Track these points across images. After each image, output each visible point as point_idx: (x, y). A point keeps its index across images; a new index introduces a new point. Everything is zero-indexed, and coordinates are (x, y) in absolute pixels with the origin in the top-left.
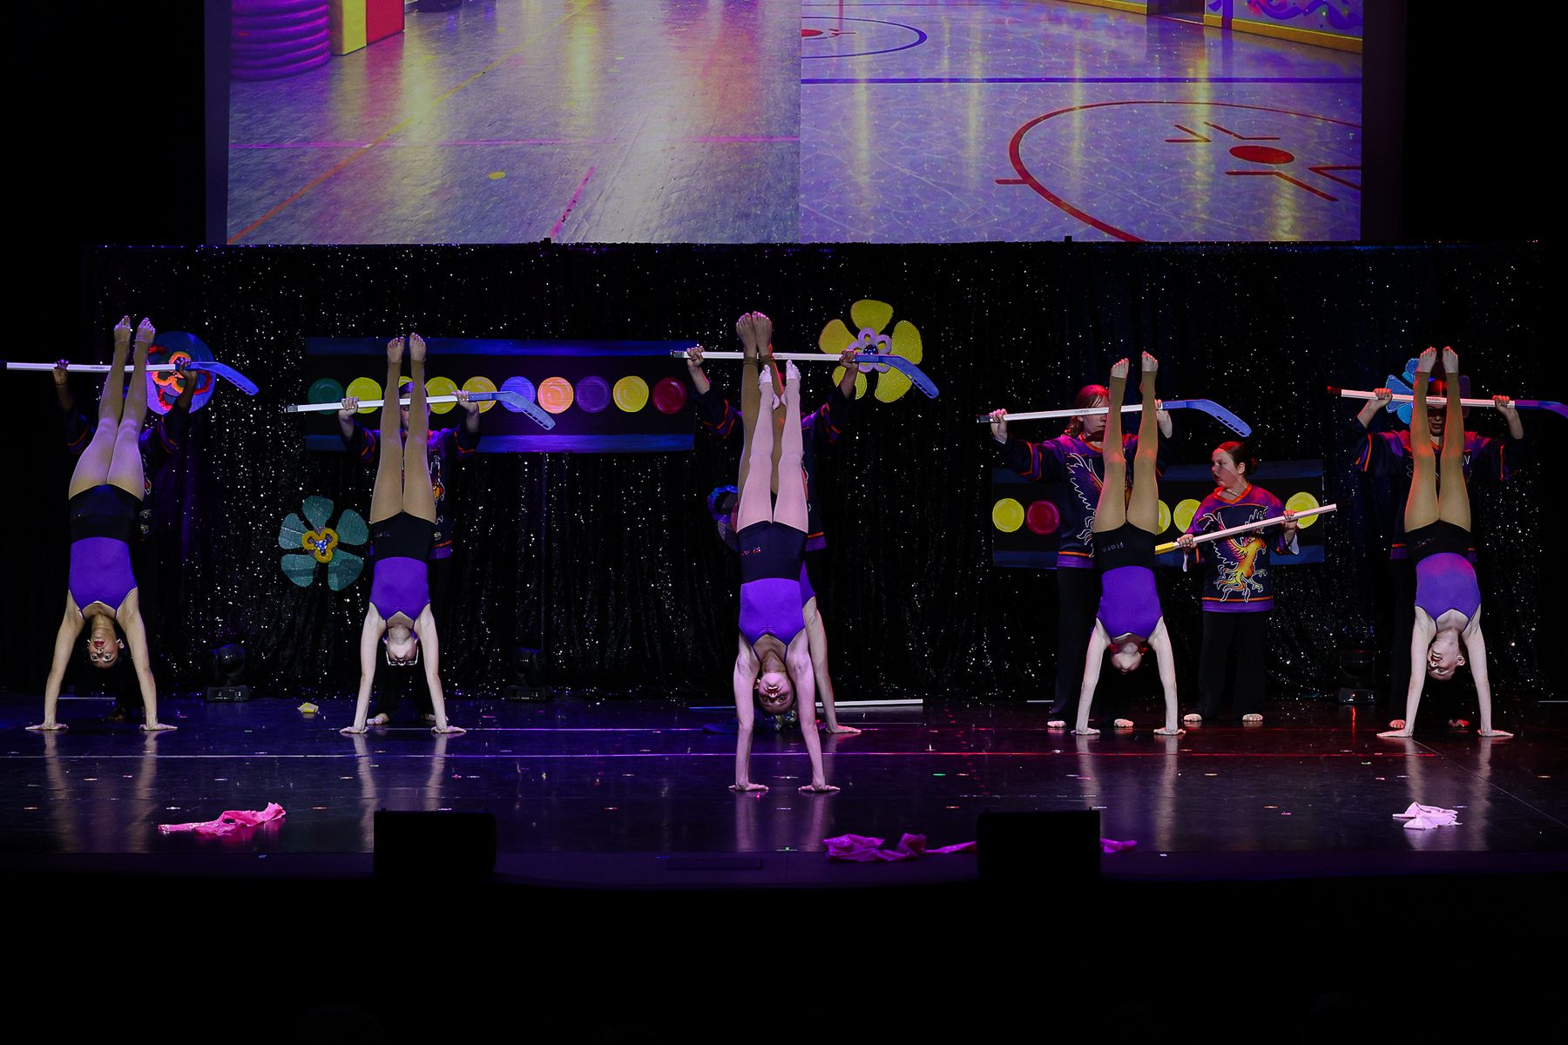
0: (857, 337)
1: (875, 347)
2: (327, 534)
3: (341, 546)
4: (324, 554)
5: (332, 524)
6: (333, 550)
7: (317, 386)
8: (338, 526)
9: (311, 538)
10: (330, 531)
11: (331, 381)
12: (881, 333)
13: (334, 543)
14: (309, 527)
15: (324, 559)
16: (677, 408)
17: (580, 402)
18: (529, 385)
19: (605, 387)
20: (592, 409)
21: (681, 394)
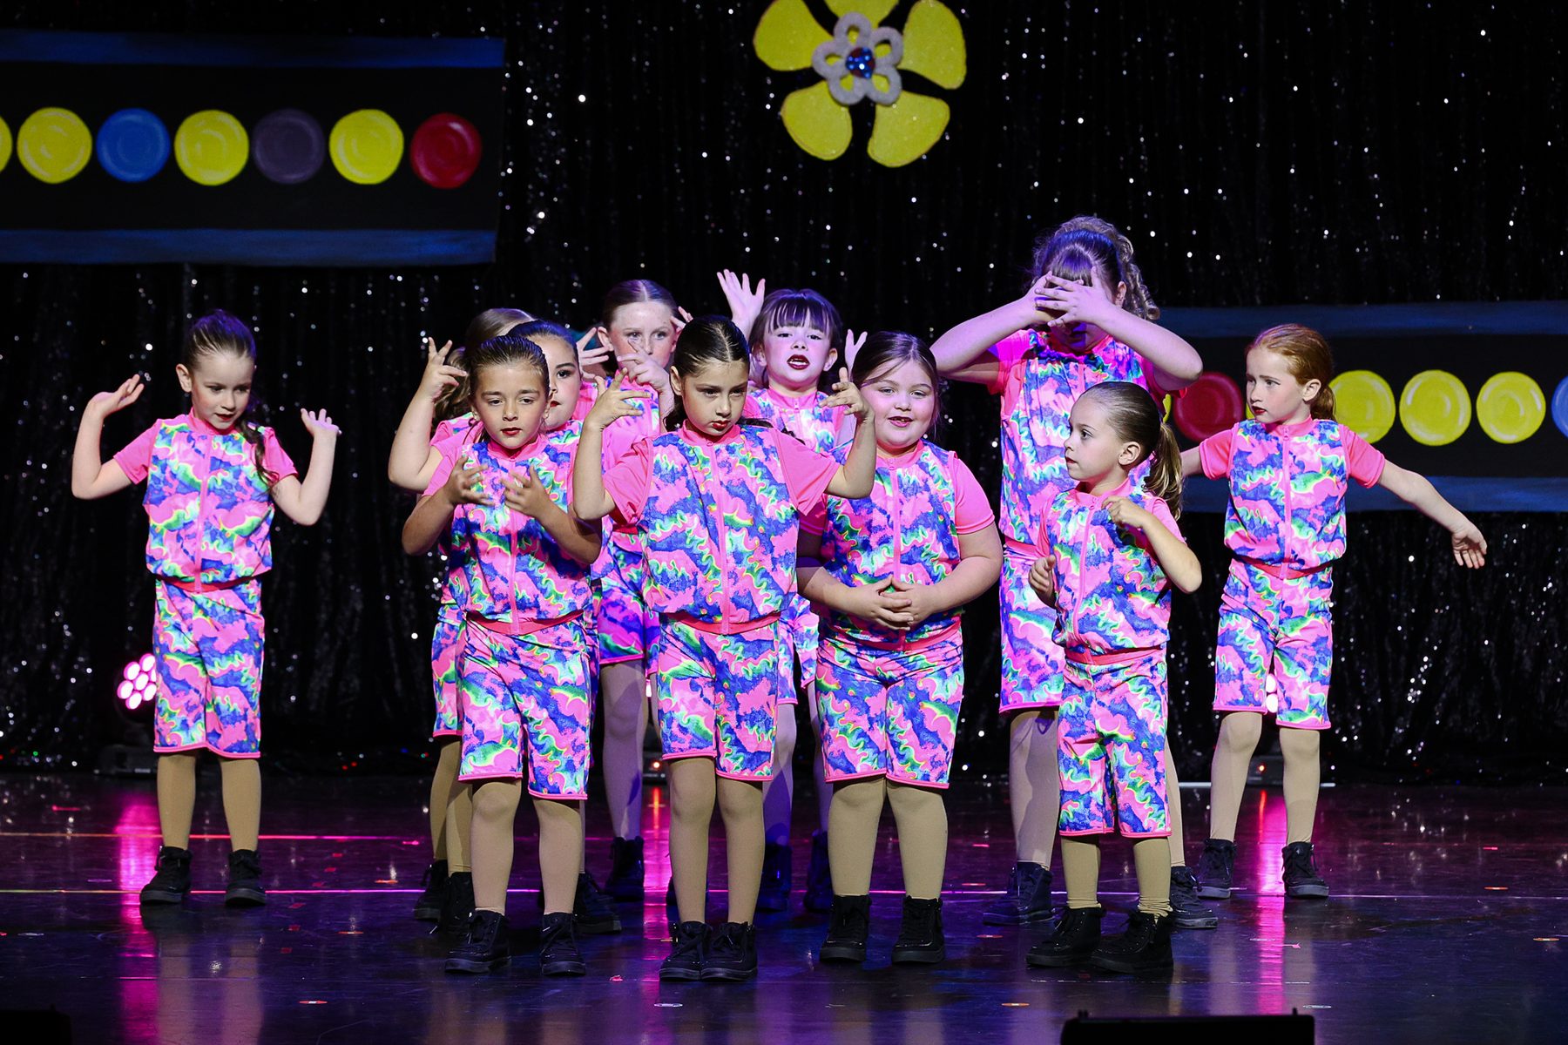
0: (831, 31)
1: (870, 54)
12: (883, 23)
16: (461, 177)
17: (262, 163)
18: (159, 129)
19: (313, 132)
20: (286, 177)
21: (471, 148)
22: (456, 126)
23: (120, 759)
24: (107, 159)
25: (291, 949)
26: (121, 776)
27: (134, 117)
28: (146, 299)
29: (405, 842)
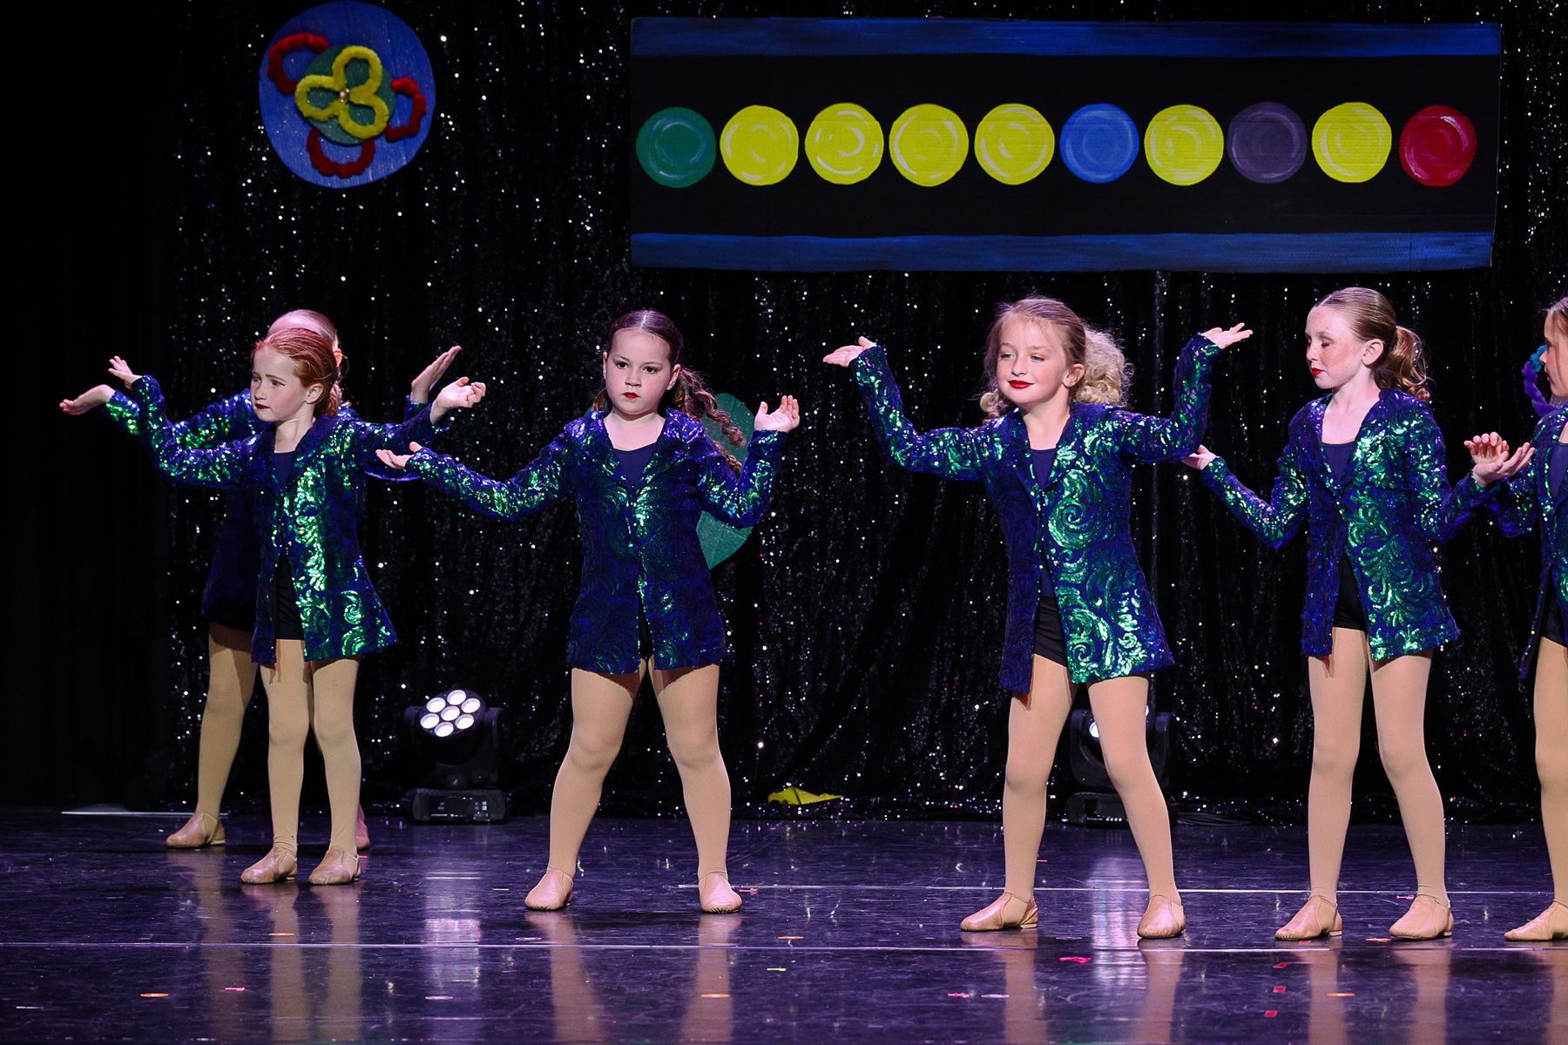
7: (657, 125)
11: (686, 111)
16: (1454, 175)
17: (1238, 161)
18: (1127, 124)
19: (1294, 127)
20: (1265, 176)
21: (1466, 144)
22: (1448, 119)
23: (1090, 807)
24: (1070, 159)
25: (1276, 1012)
26: (1090, 825)
27: (1101, 112)
28: (1114, 310)
29: (1398, 897)
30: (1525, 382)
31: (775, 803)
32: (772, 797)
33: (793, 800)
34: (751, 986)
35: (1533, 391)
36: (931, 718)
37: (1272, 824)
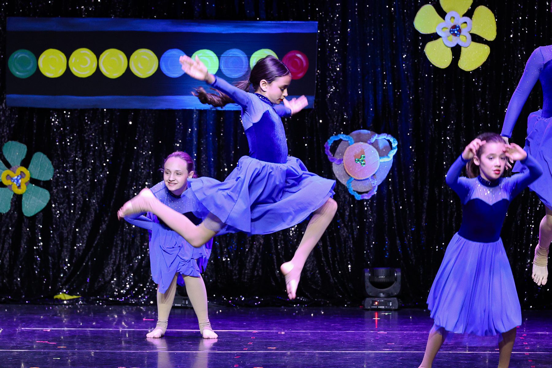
0: (444, 19)
1: (459, 27)
2: (21, 172)
3: (33, 181)
4: (19, 187)
5: (26, 163)
6: (26, 184)
7: (16, 56)
8: (30, 166)
9: (8, 175)
10: (23, 169)
11: (26, 51)
12: (464, 15)
13: (27, 179)
14: (8, 166)
15: (19, 192)
16: (301, 75)
17: (224, 70)
19: (244, 58)
20: (233, 75)
21: (305, 64)
22: (299, 55)
24: (164, 69)
29: (279, 333)
30: (325, 149)
31: (57, 299)
32: (55, 297)
33: (63, 298)
34: (47, 365)
35: (328, 153)
36: (113, 269)
37: (234, 307)
